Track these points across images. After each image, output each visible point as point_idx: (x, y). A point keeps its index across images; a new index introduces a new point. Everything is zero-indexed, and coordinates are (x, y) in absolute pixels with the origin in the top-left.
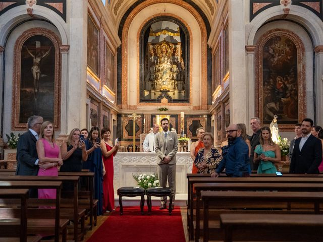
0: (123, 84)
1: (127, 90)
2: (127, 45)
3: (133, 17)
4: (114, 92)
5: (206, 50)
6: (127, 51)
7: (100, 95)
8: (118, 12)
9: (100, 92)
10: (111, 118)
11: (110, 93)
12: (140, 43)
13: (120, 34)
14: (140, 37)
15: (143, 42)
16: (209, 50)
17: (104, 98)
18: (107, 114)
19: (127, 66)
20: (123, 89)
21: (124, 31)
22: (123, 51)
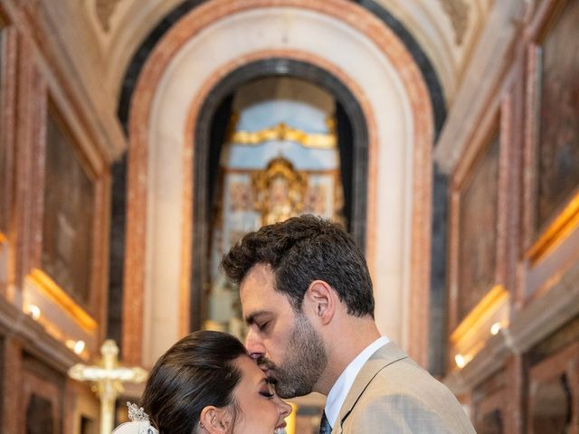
0: (129, 291)
1: (141, 313)
2: (146, 155)
3: (173, 55)
4: (92, 315)
5: (429, 180)
6: (146, 174)
7: (14, 311)
8: (115, 21)
9: (11, 291)
10: (73, 407)
11: (68, 314)
12: (197, 150)
13: (123, 113)
14: (197, 132)
15: (205, 147)
16: (440, 181)
17: (28, 320)
18: (49, 391)
19: (145, 227)
20: (130, 307)
21: (138, 102)
22: (131, 174)
